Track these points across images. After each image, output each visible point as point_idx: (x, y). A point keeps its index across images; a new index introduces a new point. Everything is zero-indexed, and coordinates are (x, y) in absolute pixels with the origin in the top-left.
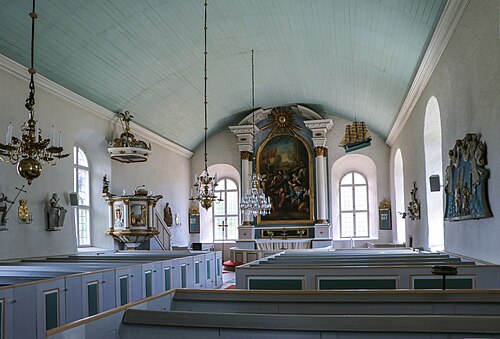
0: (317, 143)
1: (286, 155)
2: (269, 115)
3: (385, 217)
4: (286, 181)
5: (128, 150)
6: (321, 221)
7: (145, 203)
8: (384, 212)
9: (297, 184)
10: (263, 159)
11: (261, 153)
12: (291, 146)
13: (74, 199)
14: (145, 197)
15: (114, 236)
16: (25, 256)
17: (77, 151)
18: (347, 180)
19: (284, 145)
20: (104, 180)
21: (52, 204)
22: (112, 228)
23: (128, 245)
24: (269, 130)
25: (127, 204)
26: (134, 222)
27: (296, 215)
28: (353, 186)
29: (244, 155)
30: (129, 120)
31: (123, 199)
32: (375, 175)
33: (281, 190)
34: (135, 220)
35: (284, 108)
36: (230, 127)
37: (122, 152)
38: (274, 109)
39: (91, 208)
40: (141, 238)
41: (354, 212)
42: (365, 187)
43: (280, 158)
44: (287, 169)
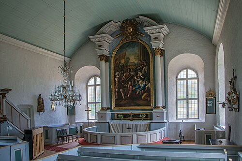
1: (133, 57)
2: (120, 27)
3: (210, 103)
4: (133, 76)
6: (158, 107)
8: (210, 100)
9: (141, 79)
10: (116, 60)
11: (115, 56)
12: (136, 50)
18: (183, 74)
19: (131, 49)
24: (121, 38)
27: (140, 102)
28: (187, 79)
29: (102, 57)
32: (203, 70)
33: (130, 83)
35: (130, 20)
36: (90, 37)
38: (123, 22)
41: (187, 99)
42: (196, 81)
43: (128, 59)
44: (134, 67)
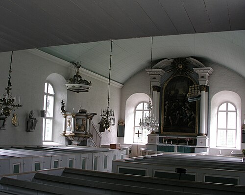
0: (201, 83)
1: (181, 90)
2: (172, 63)
4: (181, 106)
5: (77, 85)
6: (202, 135)
7: (85, 118)
9: (188, 109)
10: (167, 91)
11: (166, 87)
13: (43, 114)
14: (85, 114)
15: (65, 136)
16: (13, 145)
17: (48, 85)
19: (181, 83)
20: (62, 103)
21: (30, 116)
22: (65, 132)
23: (73, 142)
24: (172, 72)
25: (74, 117)
26: (77, 128)
27: (186, 129)
28: (227, 111)
29: (155, 88)
30: (79, 67)
31: (72, 114)
33: (178, 112)
34: (78, 128)
35: (181, 59)
36: (146, 70)
37: (73, 87)
38: (175, 59)
39: (53, 119)
40: (81, 139)
41: (227, 129)
42: (235, 113)
43: (178, 91)
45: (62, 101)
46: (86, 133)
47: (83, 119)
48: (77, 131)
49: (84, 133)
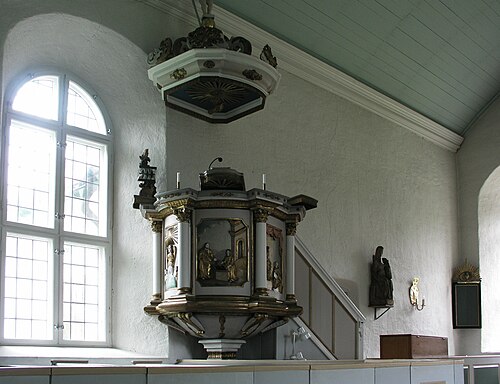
14: (239, 197)
22: (159, 294)
37: (178, 74)
40: (235, 324)
45: (145, 159)
46: (257, 291)
47: (232, 222)
48: (203, 281)
49: (245, 290)
